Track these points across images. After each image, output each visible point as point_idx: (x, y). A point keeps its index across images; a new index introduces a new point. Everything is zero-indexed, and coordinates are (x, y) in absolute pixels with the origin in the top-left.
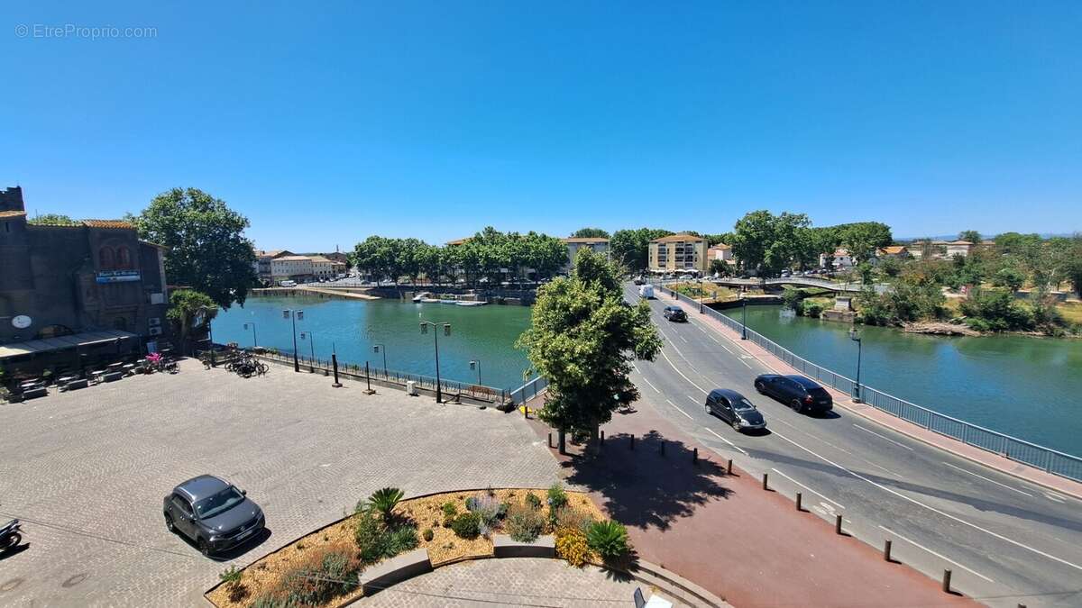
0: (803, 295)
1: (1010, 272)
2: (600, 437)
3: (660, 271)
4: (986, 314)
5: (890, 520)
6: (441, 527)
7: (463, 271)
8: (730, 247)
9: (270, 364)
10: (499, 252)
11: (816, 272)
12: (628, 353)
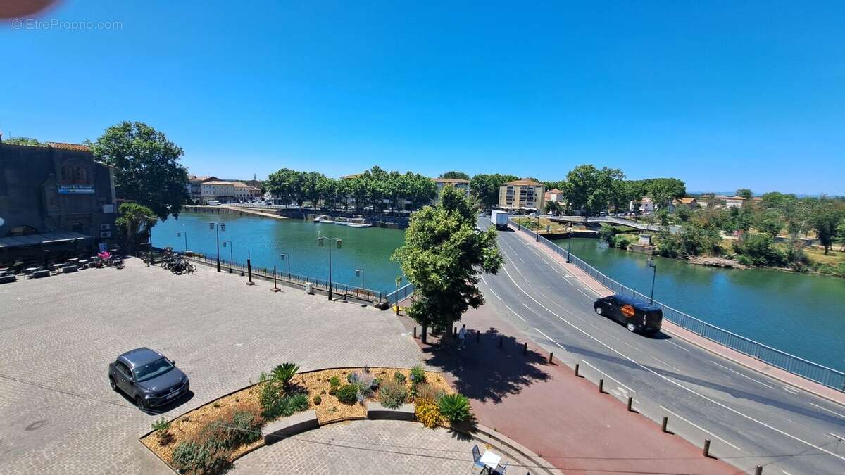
0: (615, 232)
1: (772, 222)
2: (453, 331)
3: (507, 207)
4: (751, 252)
5: (668, 401)
6: (327, 394)
7: (354, 200)
8: (562, 191)
9: (197, 265)
10: (383, 186)
11: (626, 214)
12: (477, 268)
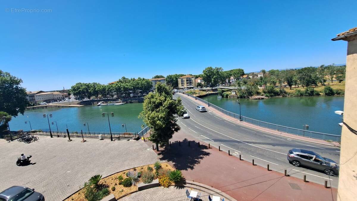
0: (223, 91)
1: (274, 80)
2: (169, 143)
3: (182, 87)
4: (269, 92)
6: (118, 185)
7: (116, 93)
8: (202, 78)
9: (39, 136)
10: (128, 85)
11: (226, 84)
12: (176, 115)
